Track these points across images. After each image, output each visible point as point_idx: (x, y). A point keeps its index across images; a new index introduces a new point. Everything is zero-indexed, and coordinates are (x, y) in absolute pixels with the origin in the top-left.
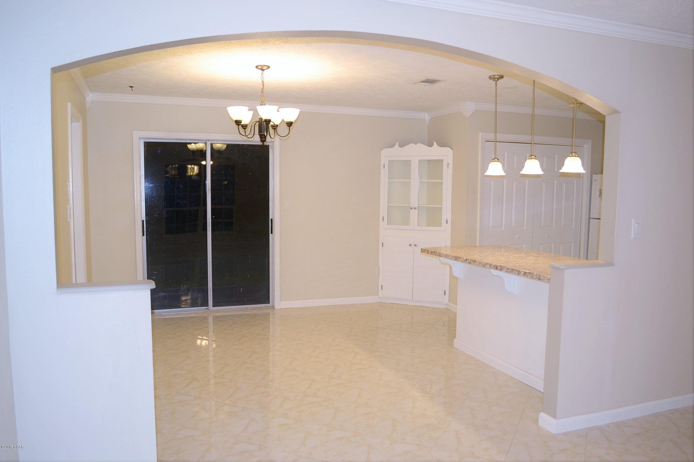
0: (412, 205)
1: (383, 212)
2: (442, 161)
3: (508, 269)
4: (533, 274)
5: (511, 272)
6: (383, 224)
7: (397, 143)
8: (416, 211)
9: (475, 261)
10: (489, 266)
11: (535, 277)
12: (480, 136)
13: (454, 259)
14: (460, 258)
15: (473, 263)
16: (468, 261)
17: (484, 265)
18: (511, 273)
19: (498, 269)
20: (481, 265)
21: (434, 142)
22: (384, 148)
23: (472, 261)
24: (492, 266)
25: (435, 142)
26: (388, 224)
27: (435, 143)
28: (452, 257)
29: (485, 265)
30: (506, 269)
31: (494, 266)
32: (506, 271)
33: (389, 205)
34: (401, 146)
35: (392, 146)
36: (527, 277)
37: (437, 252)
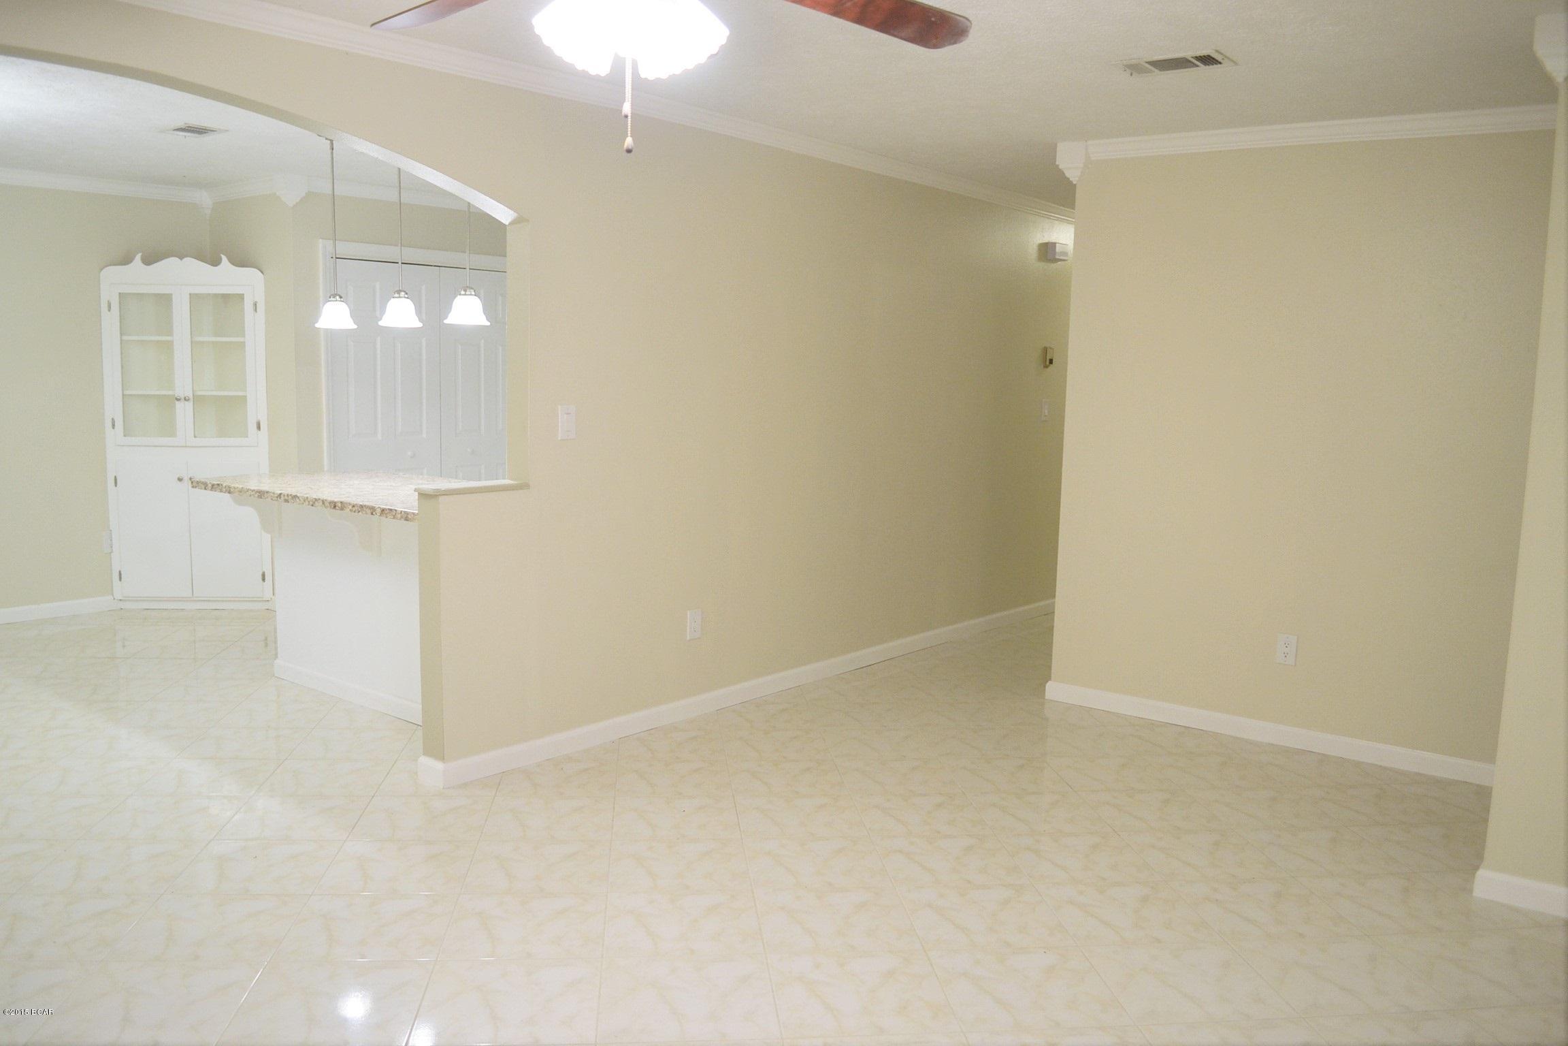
0: (179, 392)
1: (113, 406)
2: (241, 297)
3: (353, 506)
4: (396, 510)
6: (113, 437)
7: (138, 257)
8: (189, 405)
9: (295, 497)
10: (321, 503)
11: (399, 516)
12: (321, 245)
13: (256, 495)
14: (267, 492)
16: (282, 498)
17: (311, 503)
19: (337, 508)
20: (307, 503)
21: (223, 256)
22: (110, 265)
23: (290, 498)
24: (327, 504)
25: (225, 255)
26: (125, 436)
27: (224, 258)
28: (254, 492)
29: (314, 503)
30: (350, 507)
32: (350, 510)
33: (127, 392)
34: (149, 261)
35: (126, 260)
37: (224, 485)
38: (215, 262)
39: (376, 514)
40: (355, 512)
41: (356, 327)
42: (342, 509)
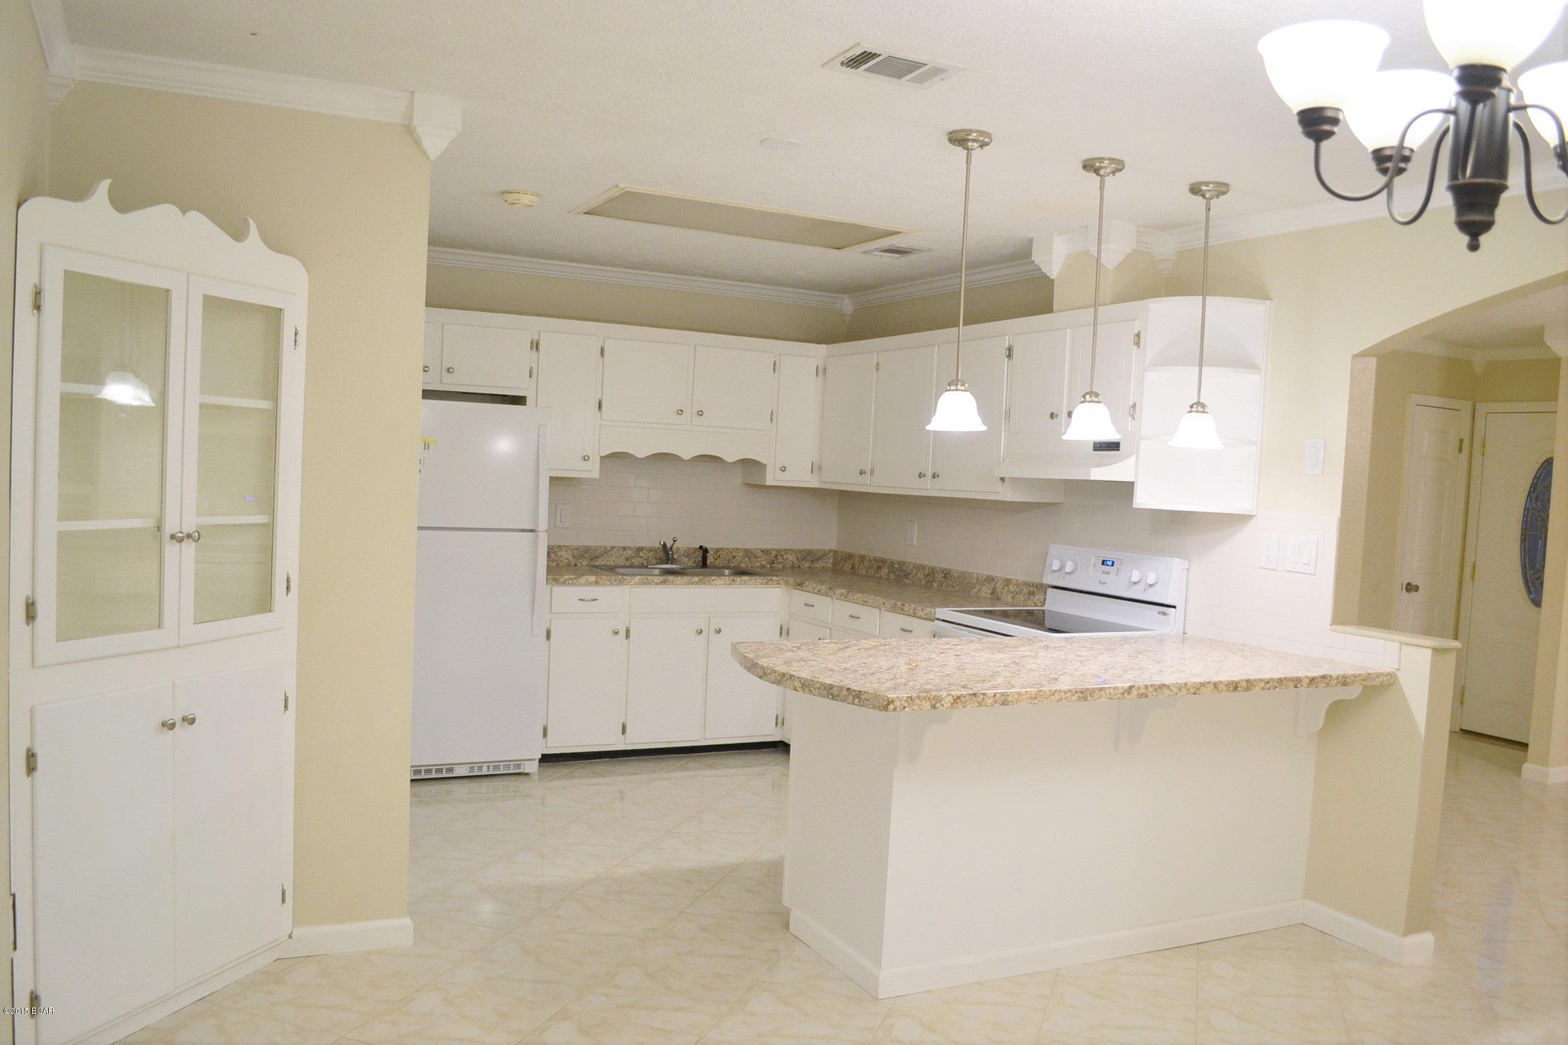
3: (1268, 682)
5: (1276, 687)
7: (105, 190)
11: (1335, 682)
13: (1075, 697)
15: (1155, 694)
16: (1134, 692)
17: (1192, 690)
18: (1277, 689)
19: (1239, 689)
20: (1184, 691)
21: (251, 221)
23: (1150, 689)
24: (1222, 687)
25: (255, 220)
27: (253, 228)
29: (1198, 689)
30: (1262, 684)
31: (1227, 685)
32: (1262, 689)
36: (1316, 687)
37: (990, 692)
38: (238, 234)
39: (1302, 686)
40: (1269, 689)
41: (984, 428)
42: (1248, 689)
